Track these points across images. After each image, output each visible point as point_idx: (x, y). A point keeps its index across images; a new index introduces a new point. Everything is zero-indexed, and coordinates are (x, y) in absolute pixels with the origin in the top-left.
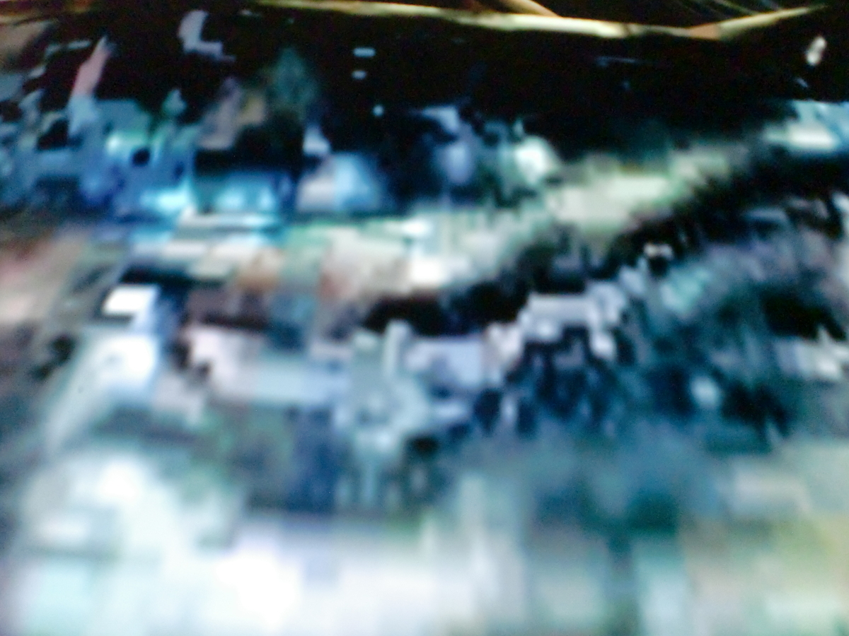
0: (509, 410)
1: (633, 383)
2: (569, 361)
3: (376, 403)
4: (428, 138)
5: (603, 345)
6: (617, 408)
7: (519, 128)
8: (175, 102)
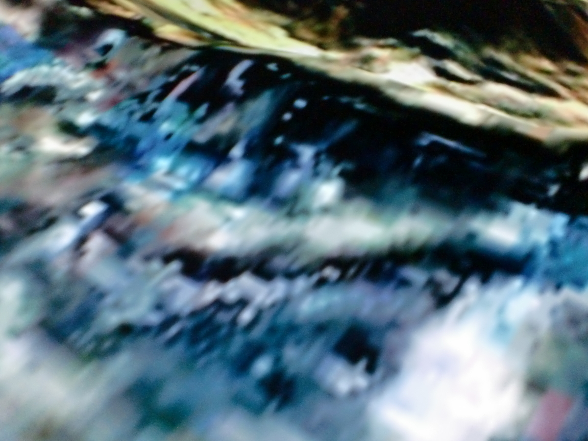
0: (174, 330)
1: (237, 344)
2: (223, 317)
3: (128, 299)
4: (288, 164)
5: (247, 316)
6: (215, 354)
7: (337, 170)
8: (201, 111)
